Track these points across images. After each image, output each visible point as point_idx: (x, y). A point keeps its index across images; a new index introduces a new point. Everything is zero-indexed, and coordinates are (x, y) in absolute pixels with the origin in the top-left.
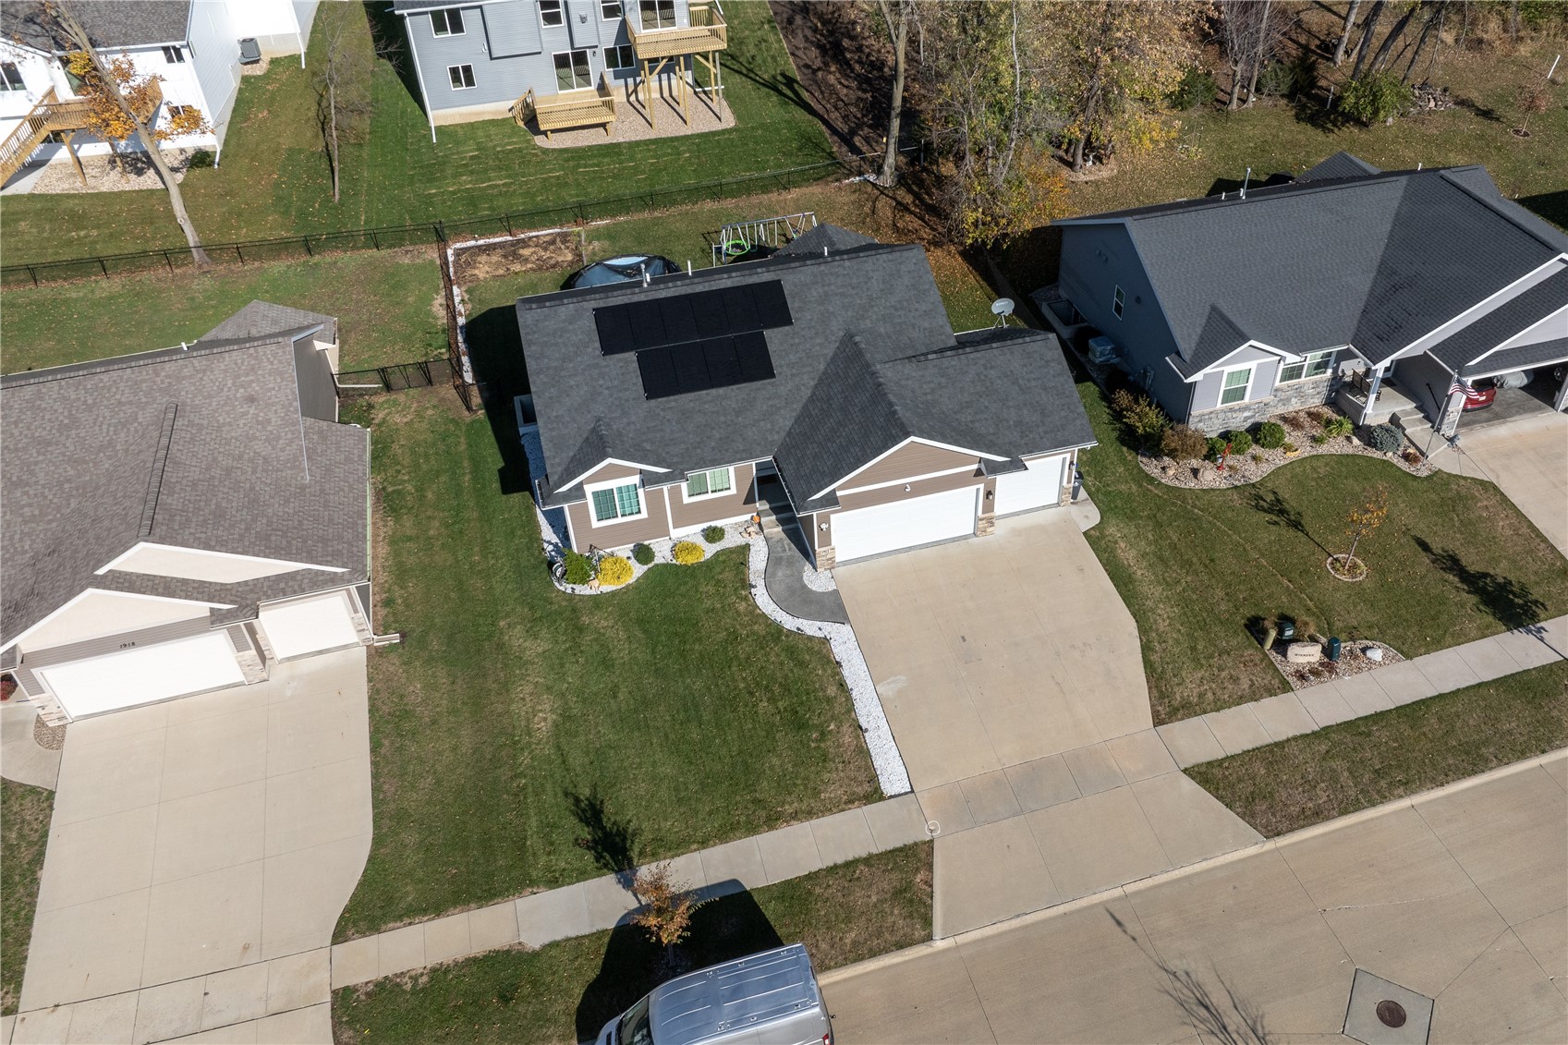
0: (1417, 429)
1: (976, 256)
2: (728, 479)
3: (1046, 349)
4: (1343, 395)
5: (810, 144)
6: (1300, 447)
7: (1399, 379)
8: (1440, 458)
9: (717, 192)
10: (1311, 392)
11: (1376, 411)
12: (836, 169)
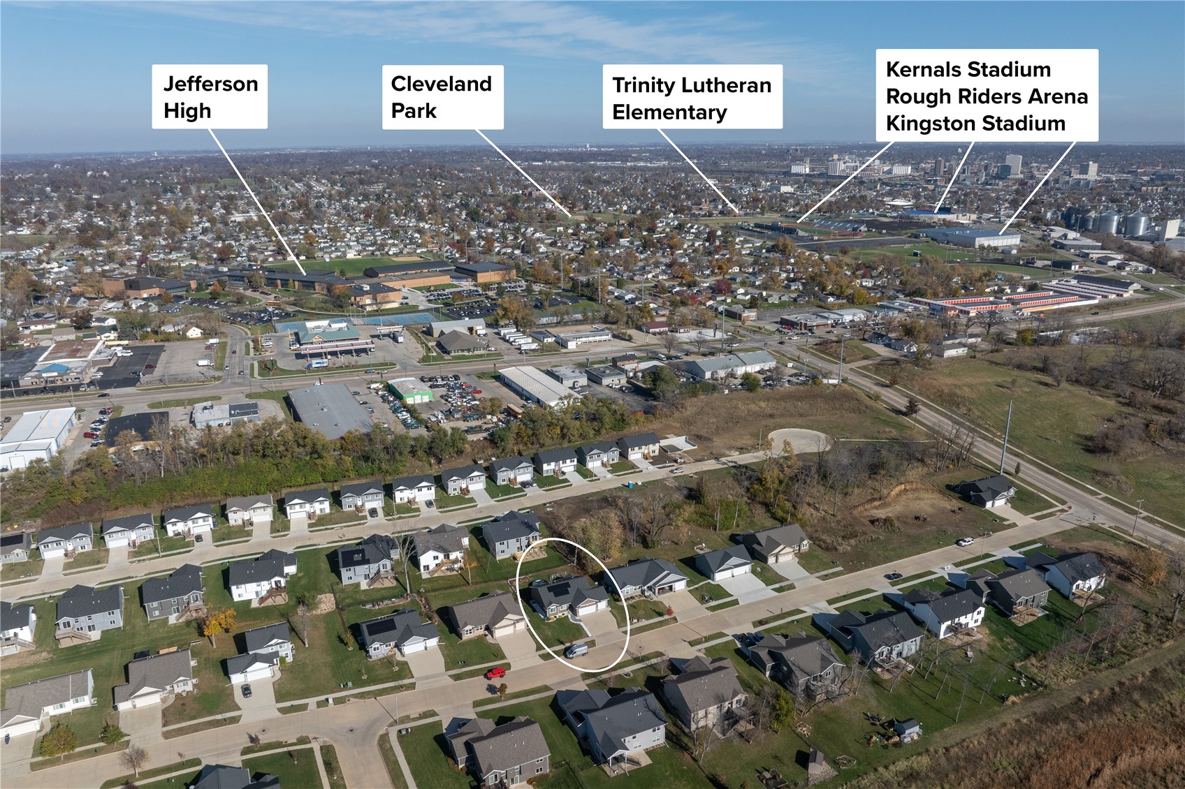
0: (653, 596)
1: (591, 576)
2: (565, 607)
3: (603, 588)
4: (643, 592)
5: (561, 559)
6: (637, 599)
7: (650, 588)
8: (655, 599)
9: (548, 568)
10: (639, 592)
11: (646, 594)
12: (566, 563)
